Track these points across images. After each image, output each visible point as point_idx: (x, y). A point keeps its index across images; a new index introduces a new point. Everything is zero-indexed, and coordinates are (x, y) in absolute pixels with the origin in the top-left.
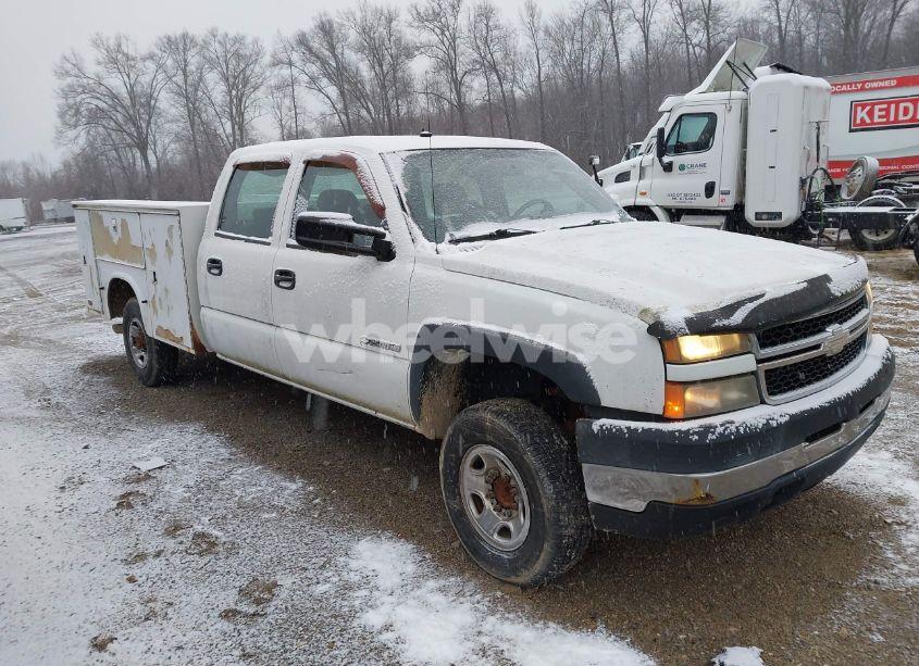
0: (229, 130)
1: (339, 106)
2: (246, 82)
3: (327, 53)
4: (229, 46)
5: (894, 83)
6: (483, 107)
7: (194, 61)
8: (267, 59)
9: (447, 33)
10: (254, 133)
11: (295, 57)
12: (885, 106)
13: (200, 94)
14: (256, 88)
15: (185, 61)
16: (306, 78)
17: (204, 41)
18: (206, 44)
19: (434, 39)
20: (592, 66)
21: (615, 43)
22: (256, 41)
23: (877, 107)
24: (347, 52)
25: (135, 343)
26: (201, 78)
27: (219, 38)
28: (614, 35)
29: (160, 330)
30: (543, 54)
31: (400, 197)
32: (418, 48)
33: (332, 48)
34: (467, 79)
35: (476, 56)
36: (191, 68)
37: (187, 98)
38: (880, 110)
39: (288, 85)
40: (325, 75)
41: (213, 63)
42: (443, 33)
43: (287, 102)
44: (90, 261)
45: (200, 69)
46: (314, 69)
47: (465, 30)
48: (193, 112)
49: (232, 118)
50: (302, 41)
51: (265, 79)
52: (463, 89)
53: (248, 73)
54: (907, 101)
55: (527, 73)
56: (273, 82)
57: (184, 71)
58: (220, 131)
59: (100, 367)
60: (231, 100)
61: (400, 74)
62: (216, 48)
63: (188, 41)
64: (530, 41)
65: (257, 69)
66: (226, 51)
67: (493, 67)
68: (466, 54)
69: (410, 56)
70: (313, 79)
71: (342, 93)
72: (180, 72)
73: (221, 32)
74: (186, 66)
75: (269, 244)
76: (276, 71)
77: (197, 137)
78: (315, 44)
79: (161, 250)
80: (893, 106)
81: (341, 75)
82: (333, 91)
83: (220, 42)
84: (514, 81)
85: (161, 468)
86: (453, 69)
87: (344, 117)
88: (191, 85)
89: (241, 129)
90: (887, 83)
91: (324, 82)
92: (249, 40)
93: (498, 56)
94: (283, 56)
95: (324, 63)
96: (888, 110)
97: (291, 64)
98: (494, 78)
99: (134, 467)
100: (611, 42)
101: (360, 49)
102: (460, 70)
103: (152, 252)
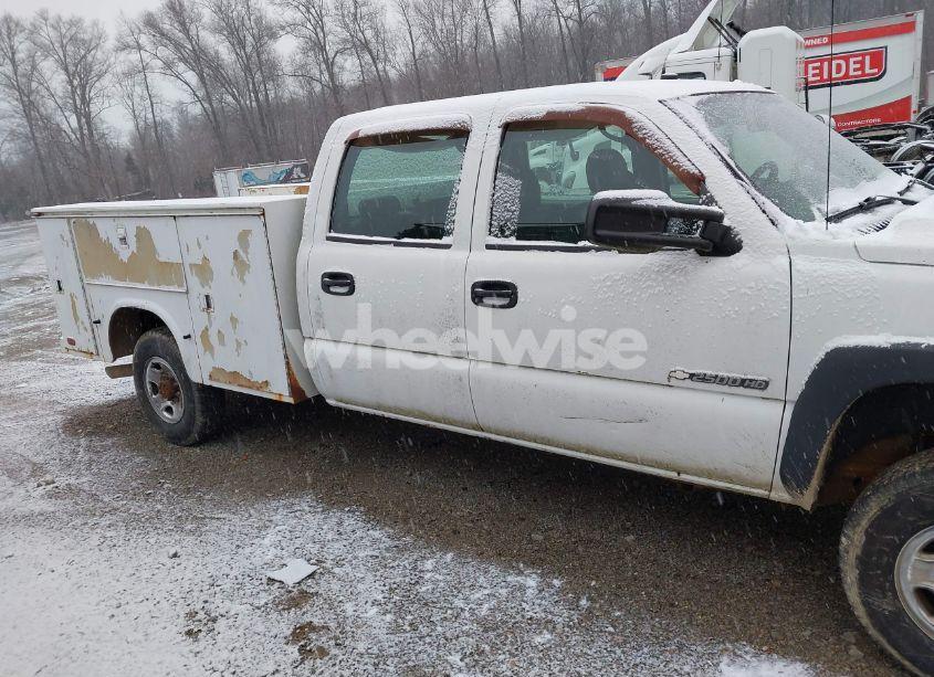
0: (74, 124)
1: (201, 93)
2: (88, 70)
3: (180, 34)
4: (64, 31)
5: (826, 40)
6: (356, 89)
7: (23, 47)
8: (110, 43)
9: (313, 10)
10: (105, 126)
11: (144, 40)
12: (818, 64)
13: (34, 85)
14: (100, 77)
15: (12, 47)
16: (160, 63)
17: (32, 24)
18: (35, 30)
19: (299, 16)
20: (465, 41)
21: (488, 17)
22: (95, 24)
23: (810, 66)
24: (203, 34)
25: (155, 389)
26: (34, 67)
27: (51, 21)
28: (486, 8)
29: (217, 372)
30: (416, 31)
31: (723, 159)
32: (283, 28)
33: (186, 31)
34: (339, 59)
35: (346, 35)
36: (20, 56)
37: (19, 89)
38: (814, 68)
39: (140, 72)
40: (180, 60)
41: (47, 51)
42: (309, 12)
43: (138, 90)
44: (73, 285)
45: (32, 57)
46: (166, 52)
47: (331, 7)
48: (29, 107)
49: (76, 110)
50: (150, 22)
51: (109, 66)
52: (336, 70)
53: (89, 58)
54: (839, 58)
55: (399, 51)
56: (119, 69)
57: (13, 61)
58: (65, 126)
59: (90, 423)
60: (73, 92)
61: (264, 57)
62: (47, 34)
63: (13, 26)
64: (401, 18)
65: (99, 55)
66: (62, 36)
67: (366, 45)
68: (335, 32)
69: (273, 36)
70: (168, 65)
71: (202, 78)
72: (7, 61)
73: (52, 15)
74: (13, 54)
75: (448, 247)
76: (122, 56)
77: (37, 135)
78: (166, 26)
79: (222, 265)
80: (826, 64)
81: (199, 59)
82: (191, 77)
83: (52, 26)
84: (386, 59)
85: (311, 576)
86: (323, 49)
87: (206, 105)
88: (24, 75)
89: (89, 123)
90: (818, 41)
91: (181, 67)
92: (87, 23)
93: (369, 34)
94: (130, 40)
95: (178, 46)
96: (821, 68)
97: (139, 48)
98: (367, 57)
99: (271, 581)
100: (484, 17)
101: (217, 30)
102: (331, 50)
103: (204, 270)
